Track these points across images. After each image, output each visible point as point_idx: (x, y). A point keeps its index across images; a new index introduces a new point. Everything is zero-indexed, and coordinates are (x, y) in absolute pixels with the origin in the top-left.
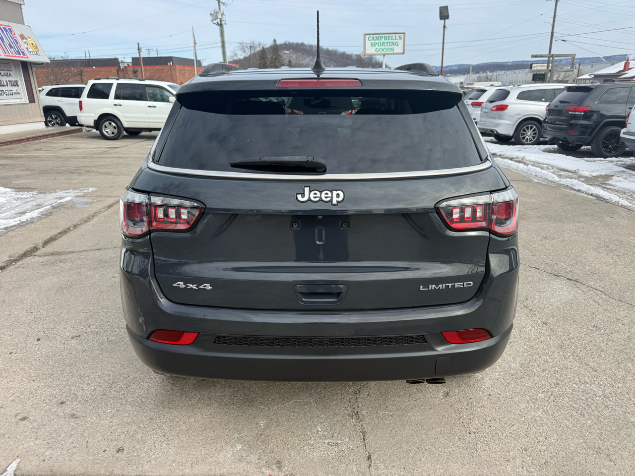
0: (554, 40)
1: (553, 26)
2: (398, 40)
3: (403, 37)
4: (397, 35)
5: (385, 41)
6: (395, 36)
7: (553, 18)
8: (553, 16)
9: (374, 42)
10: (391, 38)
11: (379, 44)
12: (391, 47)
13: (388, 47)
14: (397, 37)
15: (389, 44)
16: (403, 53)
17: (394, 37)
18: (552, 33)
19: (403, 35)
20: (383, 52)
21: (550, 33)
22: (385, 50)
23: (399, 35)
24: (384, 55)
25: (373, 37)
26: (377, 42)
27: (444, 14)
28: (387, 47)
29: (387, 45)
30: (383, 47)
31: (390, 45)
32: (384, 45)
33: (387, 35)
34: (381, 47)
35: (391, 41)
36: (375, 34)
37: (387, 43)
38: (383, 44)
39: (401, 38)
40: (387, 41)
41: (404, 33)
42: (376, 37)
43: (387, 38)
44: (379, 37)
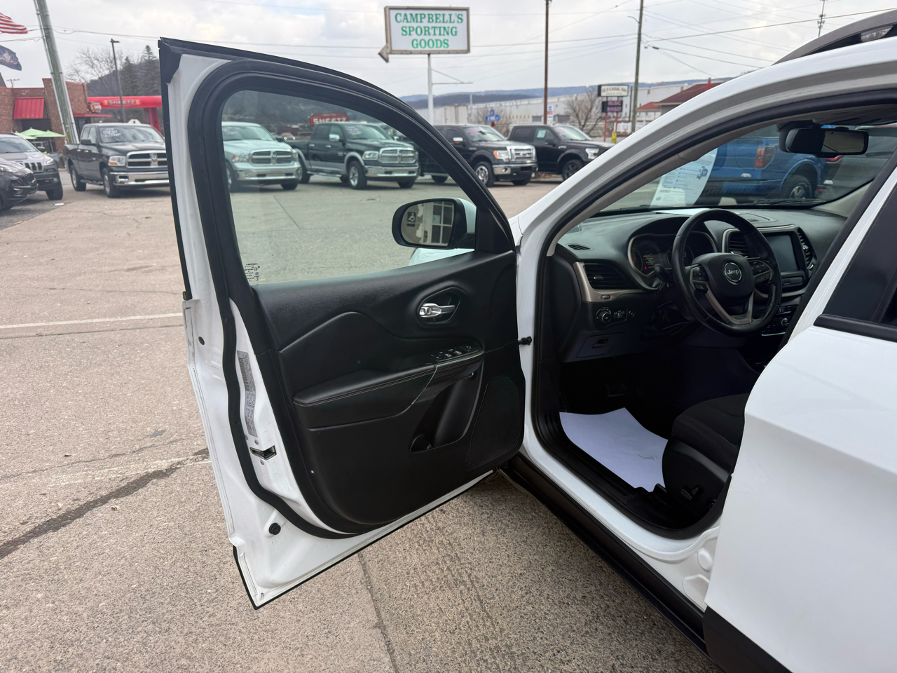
0: (642, 46)
1: (640, 23)
2: (456, 24)
3: (464, 18)
4: (453, 13)
5: (430, 25)
6: (450, 15)
7: (639, 12)
8: (639, 7)
9: (407, 25)
10: (441, 18)
11: (419, 31)
12: (442, 38)
13: (438, 37)
14: (454, 18)
15: (437, 32)
16: (468, 51)
17: (447, 18)
18: (640, 34)
19: (464, 13)
20: (427, 48)
21: (637, 36)
22: (431, 43)
23: (458, 12)
24: (429, 55)
25: (405, 15)
26: (415, 25)
28: (434, 38)
29: (435, 34)
30: (427, 38)
31: (440, 34)
32: (429, 34)
33: (433, 12)
34: (423, 37)
35: (442, 25)
36: (407, 9)
37: (434, 28)
38: (426, 31)
39: (461, 19)
40: (434, 24)
41: (467, 10)
42: (411, 15)
43: (434, 18)
44: (416, 15)
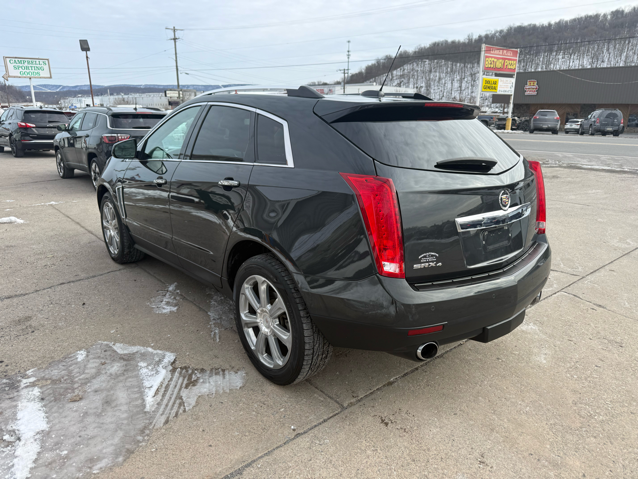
0: (179, 72)
1: (176, 61)
2: (42, 66)
3: (47, 63)
4: (41, 61)
5: (29, 65)
6: (39, 62)
7: (175, 55)
8: (174, 53)
9: (17, 65)
10: (35, 63)
11: (23, 68)
12: (36, 71)
13: (34, 71)
14: (41, 63)
15: (33, 69)
16: (51, 77)
17: (37, 62)
18: (177, 66)
19: (47, 61)
20: (28, 75)
21: (175, 67)
22: (30, 73)
23: (43, 61)
24: (30, 78)
25: (15, 61)
26: (21, 65)
27: (85, 46)
28: (32, 71)
30: (28, 71)
31: (35, 69)
32: (29, 69)
33: (30, 60)
34: (25, 70)
35: (35, 65)
36: (16, 58)
37: (31, 67)
39: (45, 64)
40: (31, 65)
42: (18, 61)
43: (31, 62)
44: (21, 61)
